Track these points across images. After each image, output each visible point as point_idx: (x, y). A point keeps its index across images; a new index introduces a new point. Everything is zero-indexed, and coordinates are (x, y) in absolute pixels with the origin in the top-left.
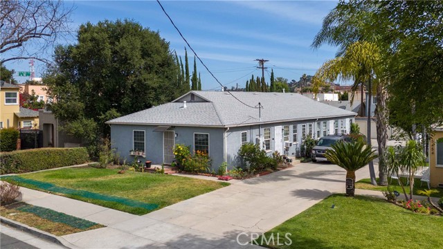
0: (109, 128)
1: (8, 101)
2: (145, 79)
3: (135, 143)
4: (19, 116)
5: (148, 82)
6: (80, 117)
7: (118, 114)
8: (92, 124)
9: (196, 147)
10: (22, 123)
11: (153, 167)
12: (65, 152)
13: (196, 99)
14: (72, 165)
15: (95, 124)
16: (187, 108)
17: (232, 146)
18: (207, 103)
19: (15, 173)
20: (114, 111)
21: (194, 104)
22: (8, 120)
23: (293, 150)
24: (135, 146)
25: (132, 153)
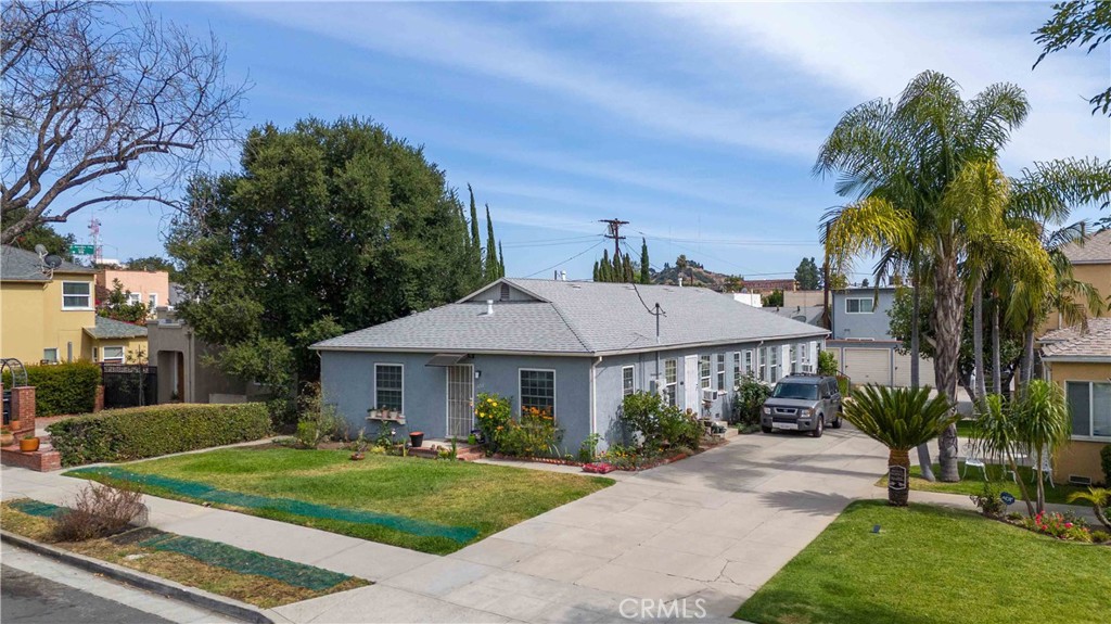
0: (317, 361)
1: (69, 302)
2: (397, 252)
3: (379, 392)
4: (96, 335)
5: (406, 258)
6: (253, 334)
7: (340, 328)
8: (280, 349)
9: (525, 400)
10: (102, 350)
11: (427, 444)
12: (221, 414)
13: (512, 296)
14: (236, 441)
15: (286, 350)
16: (497, 314)
17: (604, 398)
18: (540, 305)
19: (108, 461)
20: (328, 322)
21: (508, 306)
22: (69, 345)
23: (717, 407)
24: (379, 399)
25: (373, 415)
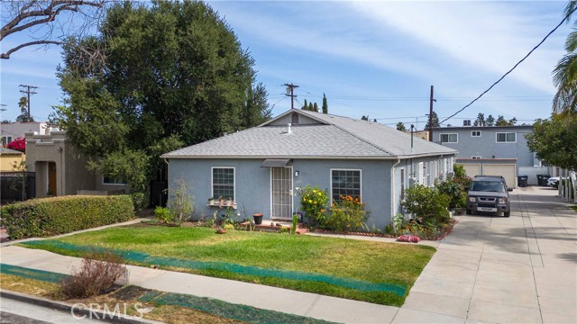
3: (214, 187)
6: (120, 147)
13: (300, 120)
16: (297, 133)
19: (38, 236)
24: (215, 191)
25: (212, 203)
